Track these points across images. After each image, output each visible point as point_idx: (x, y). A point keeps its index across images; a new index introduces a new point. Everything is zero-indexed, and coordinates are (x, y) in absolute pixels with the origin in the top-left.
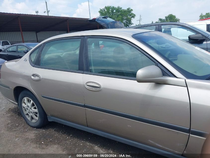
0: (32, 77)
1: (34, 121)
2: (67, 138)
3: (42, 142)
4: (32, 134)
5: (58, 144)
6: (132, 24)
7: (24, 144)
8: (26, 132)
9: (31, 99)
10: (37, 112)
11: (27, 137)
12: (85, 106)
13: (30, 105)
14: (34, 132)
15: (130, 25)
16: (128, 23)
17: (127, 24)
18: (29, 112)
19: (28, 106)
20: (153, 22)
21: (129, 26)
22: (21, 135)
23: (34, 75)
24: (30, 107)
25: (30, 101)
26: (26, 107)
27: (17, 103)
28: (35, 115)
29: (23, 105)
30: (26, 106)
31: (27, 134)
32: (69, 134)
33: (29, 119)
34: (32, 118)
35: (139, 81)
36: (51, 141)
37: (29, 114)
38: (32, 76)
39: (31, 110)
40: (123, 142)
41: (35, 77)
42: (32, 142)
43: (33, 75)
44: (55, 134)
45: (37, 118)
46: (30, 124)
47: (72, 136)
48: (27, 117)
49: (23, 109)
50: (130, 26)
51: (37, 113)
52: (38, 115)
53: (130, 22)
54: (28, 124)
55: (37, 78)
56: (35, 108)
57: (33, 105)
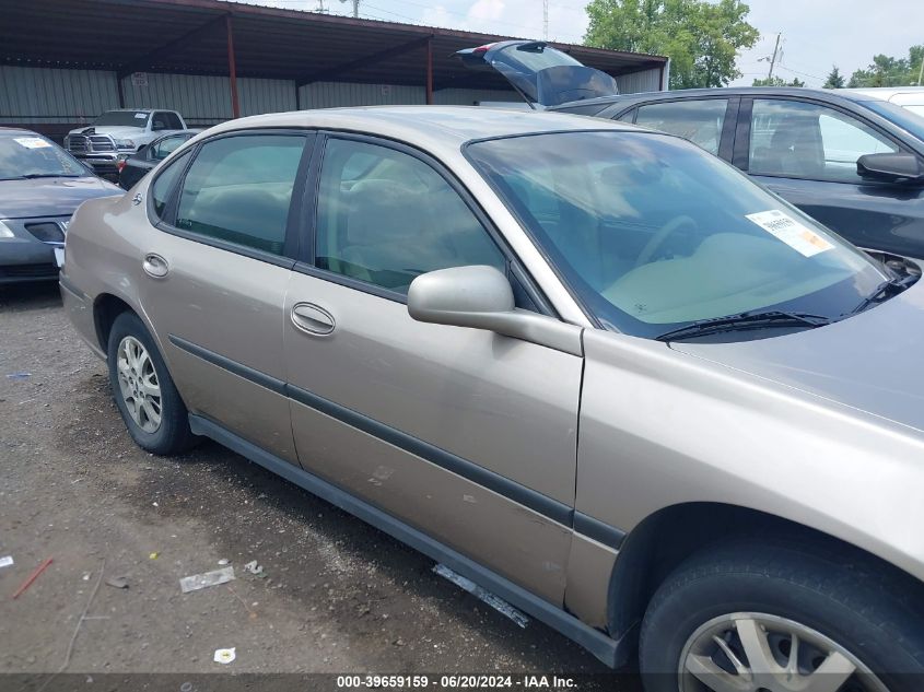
0: (147, 265)
1: (149, 427)
2: (244, 505)
3: (155, 504)
4: (131, 472)
5: (206, 516)
6: (734, 75)
7: (94, 500)
8: (117, 461)
9: (143, 347)
10: (159, 394)
11: (113, 478)
12: (286, 391)
13: (138, 364)
14: (141, 466)
15: (725, 81)
16: (716, 68)
17: (710, 75)
18: (135, 392)
19: (133, 370)
20: (836, 71)
21: (720, 86)
22: (94, 470)
23: (153, 257)
24: (139, 374)
25: (142, 352)
26: (128, 371)
27: (106, 357)
28: (153, 405)
29: (122, 363)
30: (127, 367)
31: (118, 469)
32: (255, 490)
33: (136, 416)
34: (144, 417)
35: (417, 315)
36: (184, 505)
37: (135, 399)
38: (147, 260)
39: (141, 388)
40: (399, 537)
41: (156, 266)
42: (123, 497)
43: (151, 258)
44: (209, 483)
45: (158, 419)
46: (138, 437)
47: (263, 499)
48: (130, 407)
49: (121, 378)
50: (722, 83)
51: (156, 399)
52: (160, 407)
53: (727, 65)
54: (133, 437)
55: (159, 270)
56: (153, 380)
57: (147, 368)
